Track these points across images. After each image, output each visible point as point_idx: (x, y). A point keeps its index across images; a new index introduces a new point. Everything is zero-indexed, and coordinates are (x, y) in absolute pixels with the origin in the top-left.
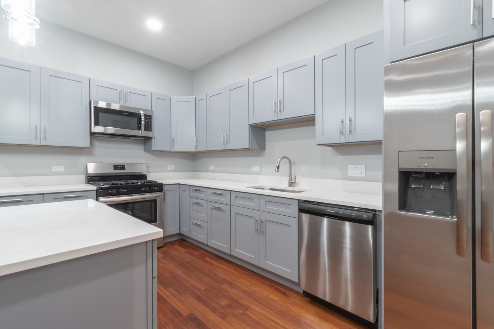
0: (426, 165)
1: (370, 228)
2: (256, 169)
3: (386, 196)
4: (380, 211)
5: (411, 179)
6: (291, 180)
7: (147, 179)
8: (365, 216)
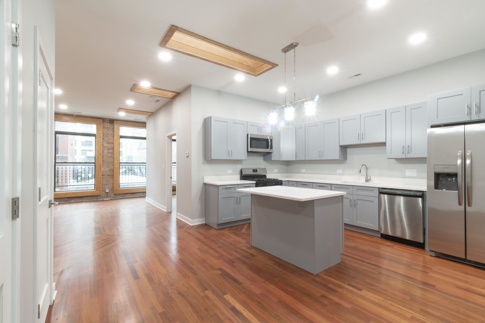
0: (446, 171)
1: (420, 200)
2: (340, 171)
3: (428, 187)
4: (426, 192)
5: (440, 176)
6: (367, 178)
7: (267, 178)
8: (418, 194)
